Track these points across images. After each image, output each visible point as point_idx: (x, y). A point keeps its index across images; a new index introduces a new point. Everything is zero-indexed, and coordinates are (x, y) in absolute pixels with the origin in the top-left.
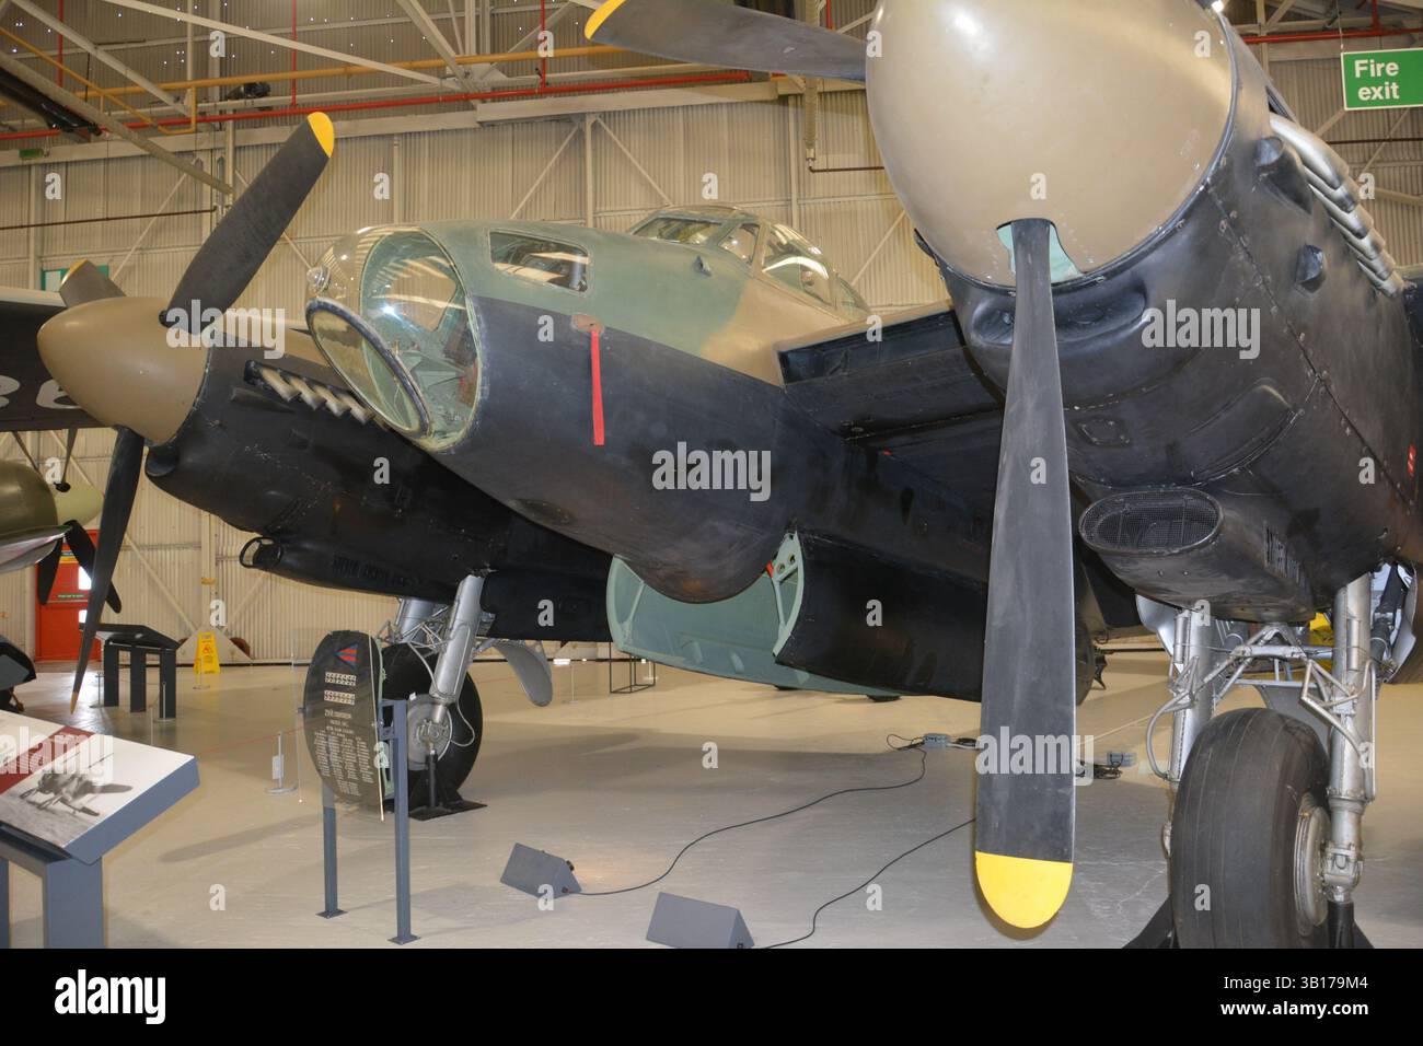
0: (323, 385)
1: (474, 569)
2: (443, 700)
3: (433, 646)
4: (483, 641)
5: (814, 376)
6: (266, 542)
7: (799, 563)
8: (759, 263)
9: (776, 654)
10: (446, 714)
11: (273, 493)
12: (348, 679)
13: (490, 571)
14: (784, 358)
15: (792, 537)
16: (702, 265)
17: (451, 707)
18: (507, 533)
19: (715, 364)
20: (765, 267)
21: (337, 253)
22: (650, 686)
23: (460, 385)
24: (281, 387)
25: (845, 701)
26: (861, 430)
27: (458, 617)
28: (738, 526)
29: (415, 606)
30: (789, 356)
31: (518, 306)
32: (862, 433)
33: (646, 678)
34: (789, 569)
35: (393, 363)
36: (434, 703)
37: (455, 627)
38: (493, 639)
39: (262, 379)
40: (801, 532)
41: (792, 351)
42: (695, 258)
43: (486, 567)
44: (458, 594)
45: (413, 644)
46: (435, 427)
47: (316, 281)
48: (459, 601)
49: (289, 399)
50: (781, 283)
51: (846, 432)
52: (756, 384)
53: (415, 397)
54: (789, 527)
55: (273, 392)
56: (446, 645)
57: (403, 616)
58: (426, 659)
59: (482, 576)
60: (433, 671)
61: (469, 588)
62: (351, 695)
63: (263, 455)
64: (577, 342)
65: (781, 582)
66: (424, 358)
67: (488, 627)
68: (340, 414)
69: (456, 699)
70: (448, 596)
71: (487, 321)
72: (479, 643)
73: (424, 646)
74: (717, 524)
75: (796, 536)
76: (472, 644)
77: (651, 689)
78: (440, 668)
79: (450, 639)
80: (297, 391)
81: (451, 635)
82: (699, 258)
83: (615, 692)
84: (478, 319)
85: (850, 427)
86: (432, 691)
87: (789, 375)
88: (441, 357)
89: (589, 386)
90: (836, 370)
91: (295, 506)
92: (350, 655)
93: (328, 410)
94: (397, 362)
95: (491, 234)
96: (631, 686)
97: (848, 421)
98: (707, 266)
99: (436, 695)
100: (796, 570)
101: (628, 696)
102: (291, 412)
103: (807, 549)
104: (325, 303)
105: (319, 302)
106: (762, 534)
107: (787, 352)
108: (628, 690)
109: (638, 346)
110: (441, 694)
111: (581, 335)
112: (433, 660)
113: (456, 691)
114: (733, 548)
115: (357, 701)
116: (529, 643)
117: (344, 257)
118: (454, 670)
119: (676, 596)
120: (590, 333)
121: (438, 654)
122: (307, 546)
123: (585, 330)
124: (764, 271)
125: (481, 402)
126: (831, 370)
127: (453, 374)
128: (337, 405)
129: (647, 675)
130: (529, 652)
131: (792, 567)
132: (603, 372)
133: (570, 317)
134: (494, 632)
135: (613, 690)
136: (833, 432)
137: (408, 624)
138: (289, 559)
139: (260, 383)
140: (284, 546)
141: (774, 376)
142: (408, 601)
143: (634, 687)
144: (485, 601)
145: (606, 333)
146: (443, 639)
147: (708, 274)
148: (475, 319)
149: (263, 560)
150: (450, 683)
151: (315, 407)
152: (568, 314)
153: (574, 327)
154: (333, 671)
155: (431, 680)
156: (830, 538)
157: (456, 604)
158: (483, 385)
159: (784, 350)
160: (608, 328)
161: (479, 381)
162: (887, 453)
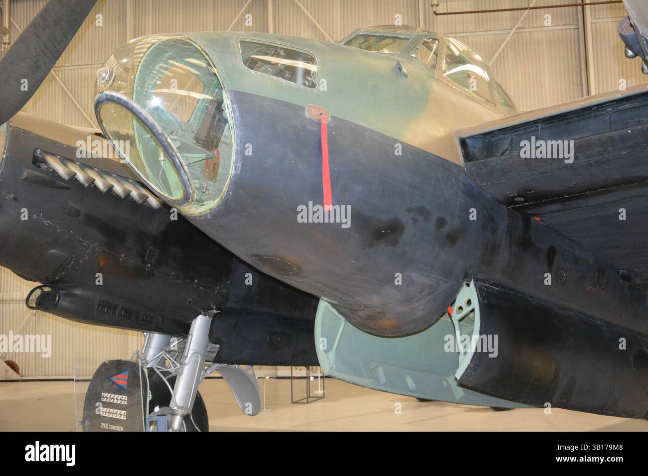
0: (91, 168)
1: (204, 310)
2: (180, 412)
3: (172, 370)
4: (209, 366)
5: (487, 156)
6: (47, 289)
7: (476, 304)
8: (440, 68)
9: (458, 379)
10: (182, 424)
11: (53, 251)
12: (122, 399)
13: (215, 311)
14: (463, 142)
15: (468, 285)
16: (400, 69)
17: (186, 418)
18: (229, 282)
19: (414, 147)
20: (445, 72)
21: (118, 58)
22: (321, 398)
23: (207, 165)
24: (61, 170)
25: (472, 410)
26: (522, 199)
27: (191, 347)
28: (428, 276)
29: (157, 338)
30: (467, 141)
31: (264, 99)
32: (522, 202)
33: (316, 392)
34: (466, 309)
35: (166, 144)
36: (173, 414)
37: (189, 355)
38: (217, 365)
39: (45, 162)
40: (476, 281)
41: (469, 137)
42: (395, 63)
43: (213, 309)
44: (191, 329)
45: (158, 369)
46: (196, 197)
47: (103, 79)
48: (192, 335)
49: (67, 178)
50: (457, 85)
51: (510, 201)
52: (443, 164)
53: (182, 171)
54: (466, 277)
55: (54, 173)
56: (182, 368)
57: (148, 347)
58: (168, 380)
59: (209, 316)
60: (173, 388)
61: (199, 325)
62: (123, 412)
63: (47, 222)
64: (310, 127)
65: (460, 321)
66: (182, 143)
67: (214, 355)
68: (105, 190)
69: (190, 411)
70: (183, 331)
71: (240, 111)
72: (206, 367)
73: (165, 370)
74: (413, 275)
75: (472, 284)
76: (201, 368)
77: (322, 400)
78: (177, 387)
79: (185, 364)
80: (73, 172)
81: (187, 361)
82: (398, 63)
83: (295, 403)
84: (233, 108)
85: (514, 197)
86: (172, 405)
87: (467, 157)
88: (192, 143)
89: (319, 164)
90: (505, 152)
91: (70, 261)
92: (122, 379)
93: (96, 187)
94: (169, 144)
95: (241, 42)
96: (307, 398)
97: (511, 193)
98: (404, 70)
99: (175, 408)
100: (473, 310)
101: (306, 406)
102: (68, 189)
103: (481, 294)
104: (112, 96)
105: (107, 95)
106: (446, 282)
107: (466, 138)
108: (305, 401)
109: (356, 131)
110: (179, 407)
111: (312, 122)
112: (173, 381)
113: (190, 405)
114: (423, 294)
115: (128, 416)
116: (243, 367)
117: (125, 60)
118: (188, 388)
119: (373, 332)
120: (320, 121)
121: (176, 376)
122: (78, 292)
123: (316, 119)
124: (444, 75)
125: (235, 176)
126: (501, 151)
127: (203, 156)
128: (104, 184)
129: (317, 389)
130: (243, 375)
131: (470, 308)
132: (330, 152)
133: (304, 108)
134: (218, 360)
135: (293, 401)
136: (500, 202)
137: (151, 354)
138: (64, 303)
139: (43, 166)
140: (60, 292)
141: (457, 157)
142: (152, 335)
143: (309, 398)
144: (213, 335)
145: (332, 120)
146: (181, 364)
147: (406, 76)
148: (230, 109)
149: (45, 303)
150: (185, 399)
151: (86, 185)
152: (302, 105)
153: (307, 115)
154: (108, 391)
155: (171, 396)
156: (497, 285)
157: (190, 337)
158: (236, 162)
159: (464, 136)
160: (332, 117)
161: (233, 159)
162: (537, 219)
